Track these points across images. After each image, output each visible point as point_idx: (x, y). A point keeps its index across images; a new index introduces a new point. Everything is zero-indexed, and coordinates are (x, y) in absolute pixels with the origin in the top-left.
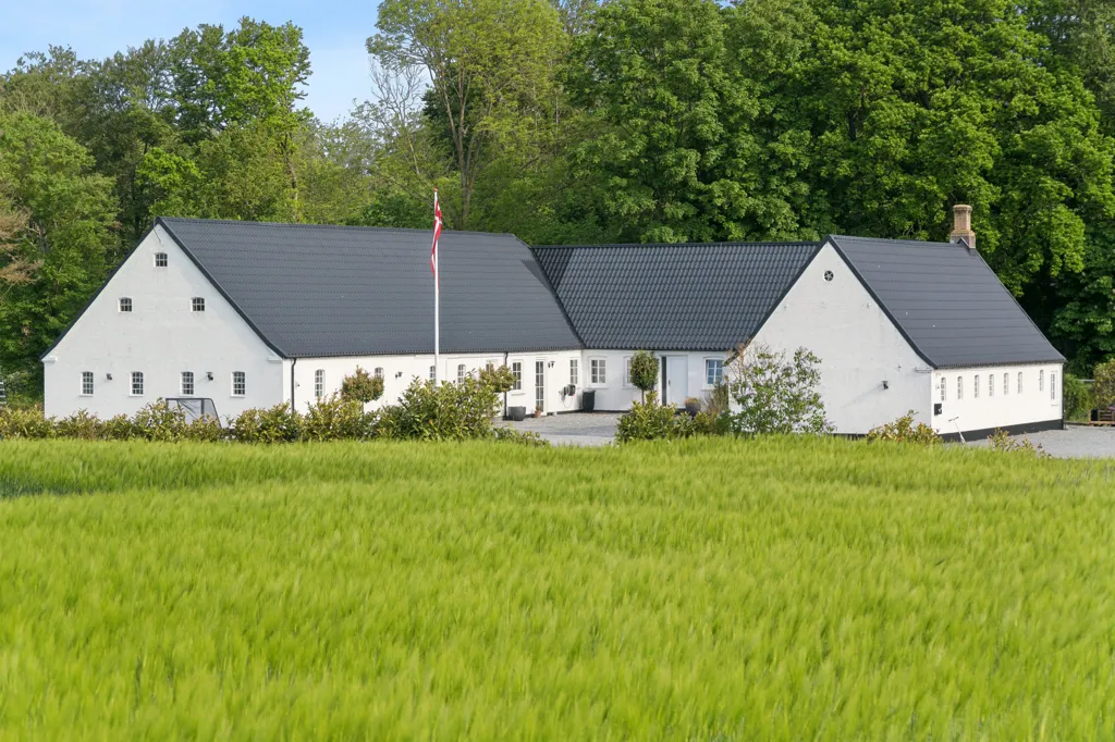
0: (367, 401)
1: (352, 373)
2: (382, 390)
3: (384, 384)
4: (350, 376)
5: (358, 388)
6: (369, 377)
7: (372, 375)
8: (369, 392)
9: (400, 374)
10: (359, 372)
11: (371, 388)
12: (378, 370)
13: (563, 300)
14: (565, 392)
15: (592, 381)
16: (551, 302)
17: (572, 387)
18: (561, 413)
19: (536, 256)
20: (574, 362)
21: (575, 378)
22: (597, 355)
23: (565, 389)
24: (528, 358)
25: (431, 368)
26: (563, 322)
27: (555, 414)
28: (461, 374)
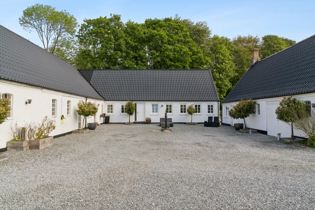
9: (30, 102)
13: (93, 85)
14: (101, 117)
15: (108, 113)
16: (89, 85)
17: (105, 114)
18: (101, 124)
19: (80, 72)
20: (102, 105)
21: (102, 111)
22: (110, 103)
23: (101, 115)
24: (92, 101)
25: (53, 100)
26: (95, 91)
27: (100, 125)
28: (68, 106)
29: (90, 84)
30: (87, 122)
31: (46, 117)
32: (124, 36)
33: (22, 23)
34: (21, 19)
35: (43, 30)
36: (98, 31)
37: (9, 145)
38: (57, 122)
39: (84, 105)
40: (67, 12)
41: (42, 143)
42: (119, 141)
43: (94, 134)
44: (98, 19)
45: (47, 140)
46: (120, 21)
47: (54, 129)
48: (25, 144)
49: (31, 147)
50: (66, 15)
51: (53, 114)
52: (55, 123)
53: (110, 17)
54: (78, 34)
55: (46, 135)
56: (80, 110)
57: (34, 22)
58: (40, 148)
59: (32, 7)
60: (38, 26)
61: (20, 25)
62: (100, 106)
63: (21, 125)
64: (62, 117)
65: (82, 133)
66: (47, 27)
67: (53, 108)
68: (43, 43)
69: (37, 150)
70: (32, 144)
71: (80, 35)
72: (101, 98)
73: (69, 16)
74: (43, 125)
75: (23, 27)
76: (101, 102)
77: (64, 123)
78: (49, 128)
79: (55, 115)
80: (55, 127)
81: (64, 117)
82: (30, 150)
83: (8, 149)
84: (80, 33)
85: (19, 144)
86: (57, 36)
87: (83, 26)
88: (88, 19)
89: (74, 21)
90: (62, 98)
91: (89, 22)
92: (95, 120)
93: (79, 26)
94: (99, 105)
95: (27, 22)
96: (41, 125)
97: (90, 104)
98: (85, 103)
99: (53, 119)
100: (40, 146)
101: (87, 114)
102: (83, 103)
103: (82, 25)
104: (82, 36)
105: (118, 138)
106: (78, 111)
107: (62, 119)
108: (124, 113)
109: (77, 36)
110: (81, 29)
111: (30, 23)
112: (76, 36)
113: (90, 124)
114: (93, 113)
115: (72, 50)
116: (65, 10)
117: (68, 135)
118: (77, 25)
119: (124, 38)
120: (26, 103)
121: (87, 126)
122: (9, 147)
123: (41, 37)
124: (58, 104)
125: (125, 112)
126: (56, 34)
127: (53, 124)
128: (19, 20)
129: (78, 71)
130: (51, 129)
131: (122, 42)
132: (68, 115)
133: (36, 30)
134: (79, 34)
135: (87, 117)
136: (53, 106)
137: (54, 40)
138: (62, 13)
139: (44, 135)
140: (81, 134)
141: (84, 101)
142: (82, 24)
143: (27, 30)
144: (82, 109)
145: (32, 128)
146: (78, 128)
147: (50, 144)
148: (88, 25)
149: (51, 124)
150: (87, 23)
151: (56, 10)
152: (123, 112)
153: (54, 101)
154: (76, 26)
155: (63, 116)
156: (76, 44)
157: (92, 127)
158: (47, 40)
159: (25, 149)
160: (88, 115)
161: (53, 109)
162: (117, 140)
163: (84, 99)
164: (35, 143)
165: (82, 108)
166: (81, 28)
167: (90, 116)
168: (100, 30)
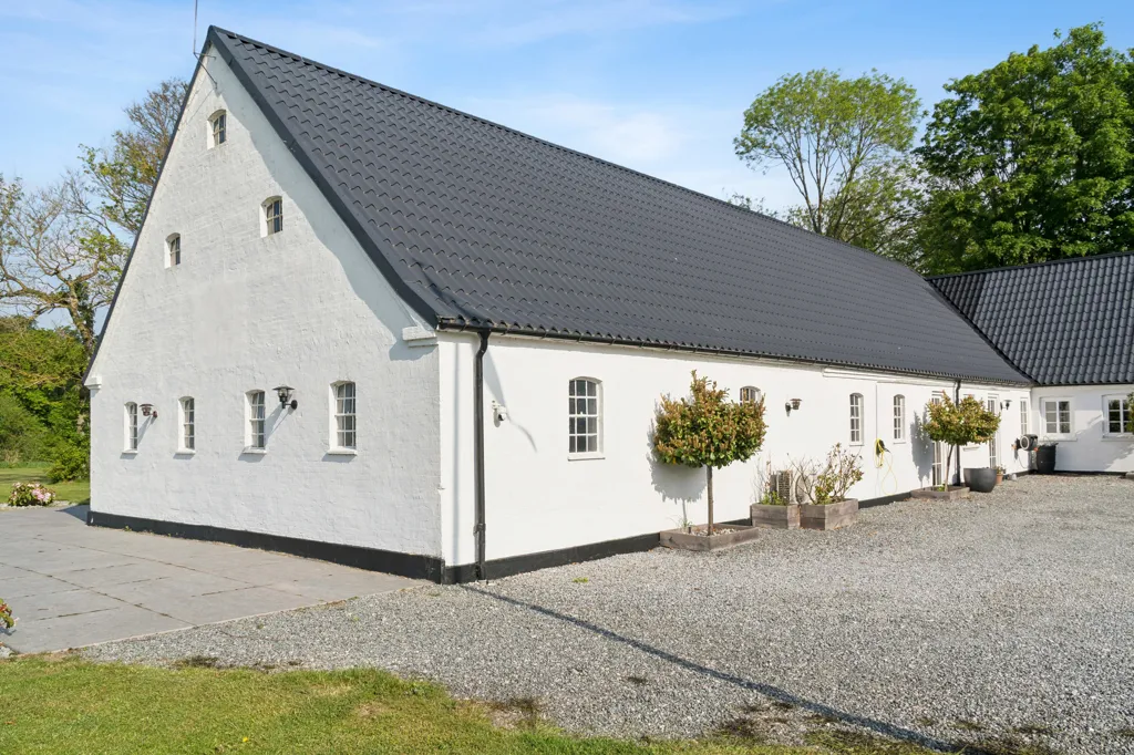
0: (720, 462)
1: (682, 393)
2: (759, 435)
3: (765, 419)
4: (676, 398)
5: (695, 428)
6: (726, 401)
7: (733, 399)
8: (724, 438)
9: (796, 404)
10: (698, 389)
11: (731, 429)
12: (748, 392)
13: (984, 331)
14: (1018, 447)
15: (1048, 431)
16: (972, 331)
17: (1033, 438)
18: (1019, 475)
19: (935, 286)
20: (1023, 404)
21: (1024, 428)
22: (1056, 394)
23: (1018, 442)
24: (980, 393)
25: (852, 396)
26: (994, 353)
27: (1015, 477)
28: (897, 411)
29: (975, 327)
30: (963, 466)
31: (838, 446)
32: (1126, 108)
33: (742, 149)
34: (740, 138)
35: (804, 155)
36: (1001, 114)
37: (755, 513)
38: (867, 461)
39: (950, 406)
40: (881, 72)
41: (830, 514)
42: (1073, 529)
43: (985, 505)
44: (999, 68)
45: (841, 507)
46: (1102, 48)
47: (859, 479)
48: (792, 512)
49: (805, 523)
50: (879, 87)
51: (854, 436)
52: (862, 462)
53: (1055, 44)
54: (924, 144)
55: (839, 495)
56: (936, 424)
57: (775, 138)
58: (826, 527)
59: (768, 92)
60: (789, 145)
61: (737, 157)
62: (1015, 406)
63: (779, 466)
64: (880, 447)
65: (946, 498)
66: (815, 143)
67: (852, 421)
68: (807, 198)
69: (819, 532)
70: (808, 514)
71: (933, 144)
72: (1017, 375)
73: (888, 87)
74: (830, 467)
75: (745, 162)
76: (1018, 395)
77: (885, 466)
78: (846, 476)
79: (858, 440)
80: (861, 474)
81: (886, 447)
82: (802, 530)
83: (754, 521)
84: (932, 137)
85: (778, 511)
86: (848, 167)
87: (942, 109)
88: (960, 78)
89: (905, 98)
90: (878, 390)
91: (965, 88)
92: (993, 461)
93: (925, 113)
94: (1008, 405)
95: (756, 144)
96: (826, 466)
97: (970, 404)
98: (952, 401)
99: (855, 451)
100: (826, 521)
101: (960, 437)
102: (947, 399)
103: (937, 106)
104: (937, 147)
105: (1073, 522)
106: (929, 428)
107: (878, 452)
108: (1121, 434)
109: (920, 151)
110: (933, 125)
111: (762, 145)
112: (914, 152)
113: (973, 472)
114: (979, 434)
115: (905, 203)
116: (874, 70)
117: (900, 503)
118: (920, 112)
119: (1123, 117)
120: (788, 408)
121: (963, 480)
122: (756, 518)
123: (799, 181)
124: (867, 405)
125: (1126, 430)
126: (845, 160)
127: (855, 464)
128: (734, 146)
129: (927, 285)
130: (851, 480)
131: (1113, 135)
132: (898, 440)
133: (782, 160)
134: (928, 142)
135: (961, 447)
136: (852, 414)
137: (839, 180)
138: (862, 85)
139: (832, 494)
140: (940, 503)
141: (950, 392)
142: (938, 102)
143: (758, 167)
144: (940, 422)
145: (806, 473)
146: (931, 485)
147: (851, 519)
148: (963, 98)
149: (851, 463)
150: (959, 92)
151: (841, 80)
152: (1114, 428)
153: (854, 398)
154: (913, 115)
155: (881, 443)
156: (919, 177)
157: (978, 482)
158: (819, 188)
159: (791, 526)
160: (964, 442)
161: (854, 424)
162: (1066, 527)
163: (948, 389)
164: (814, 514)
165: (944, 418)
166: (934, 120)
167: (969, 443)
168: (1012, 107)
